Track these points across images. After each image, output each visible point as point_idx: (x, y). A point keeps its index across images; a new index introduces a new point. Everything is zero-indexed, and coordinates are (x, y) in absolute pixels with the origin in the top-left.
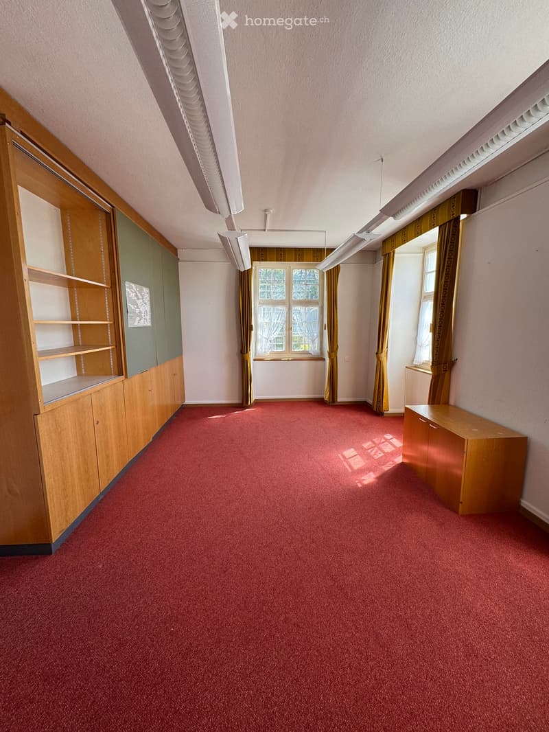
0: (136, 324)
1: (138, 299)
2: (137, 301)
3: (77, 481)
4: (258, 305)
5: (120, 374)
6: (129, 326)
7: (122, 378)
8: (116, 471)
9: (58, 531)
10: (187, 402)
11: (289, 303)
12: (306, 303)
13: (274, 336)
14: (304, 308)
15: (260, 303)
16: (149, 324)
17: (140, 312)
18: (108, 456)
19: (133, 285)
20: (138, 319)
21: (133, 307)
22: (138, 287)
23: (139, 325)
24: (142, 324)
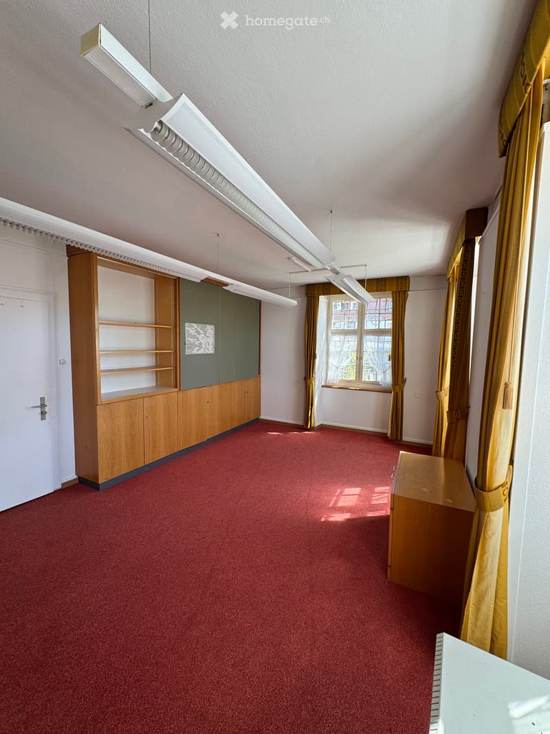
0: (195, 352)
1: (199, 334)
2: (198, 336)
3: (123, 451)
4: (330, 335)
5: (176, 387)
6: (186, 353)
7: (177, 390)
8: (162, 454)
9: (105, 478)
10: (262, 417)
11: (361, 333)
12: (380, 332)
13: (345, 364)
14: (377, 337)
15: (332, 333)
16: (211, 350)
17: (201, 344)
18: (155, 442)
19: (194, 325)
20: (196, 348)
21: (192, 340)
22: (200, 326)
23: (198, 353)
24: (201, 352)
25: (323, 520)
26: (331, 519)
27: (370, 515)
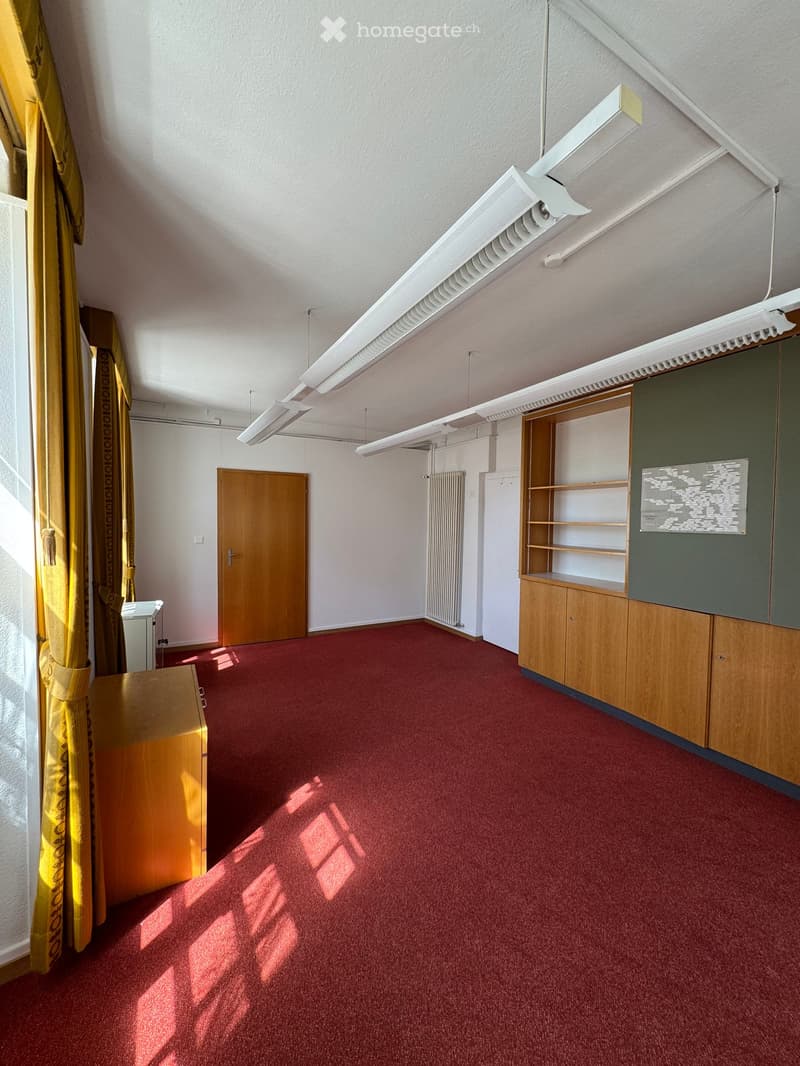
19: (668, 470)
20: (672, 520)
21: (659, 503)
22: (686, 469)
23: (675, 529)
24: (688, 526)
25: (317, 779)
26: (307, 786)
27: (258, 834)
